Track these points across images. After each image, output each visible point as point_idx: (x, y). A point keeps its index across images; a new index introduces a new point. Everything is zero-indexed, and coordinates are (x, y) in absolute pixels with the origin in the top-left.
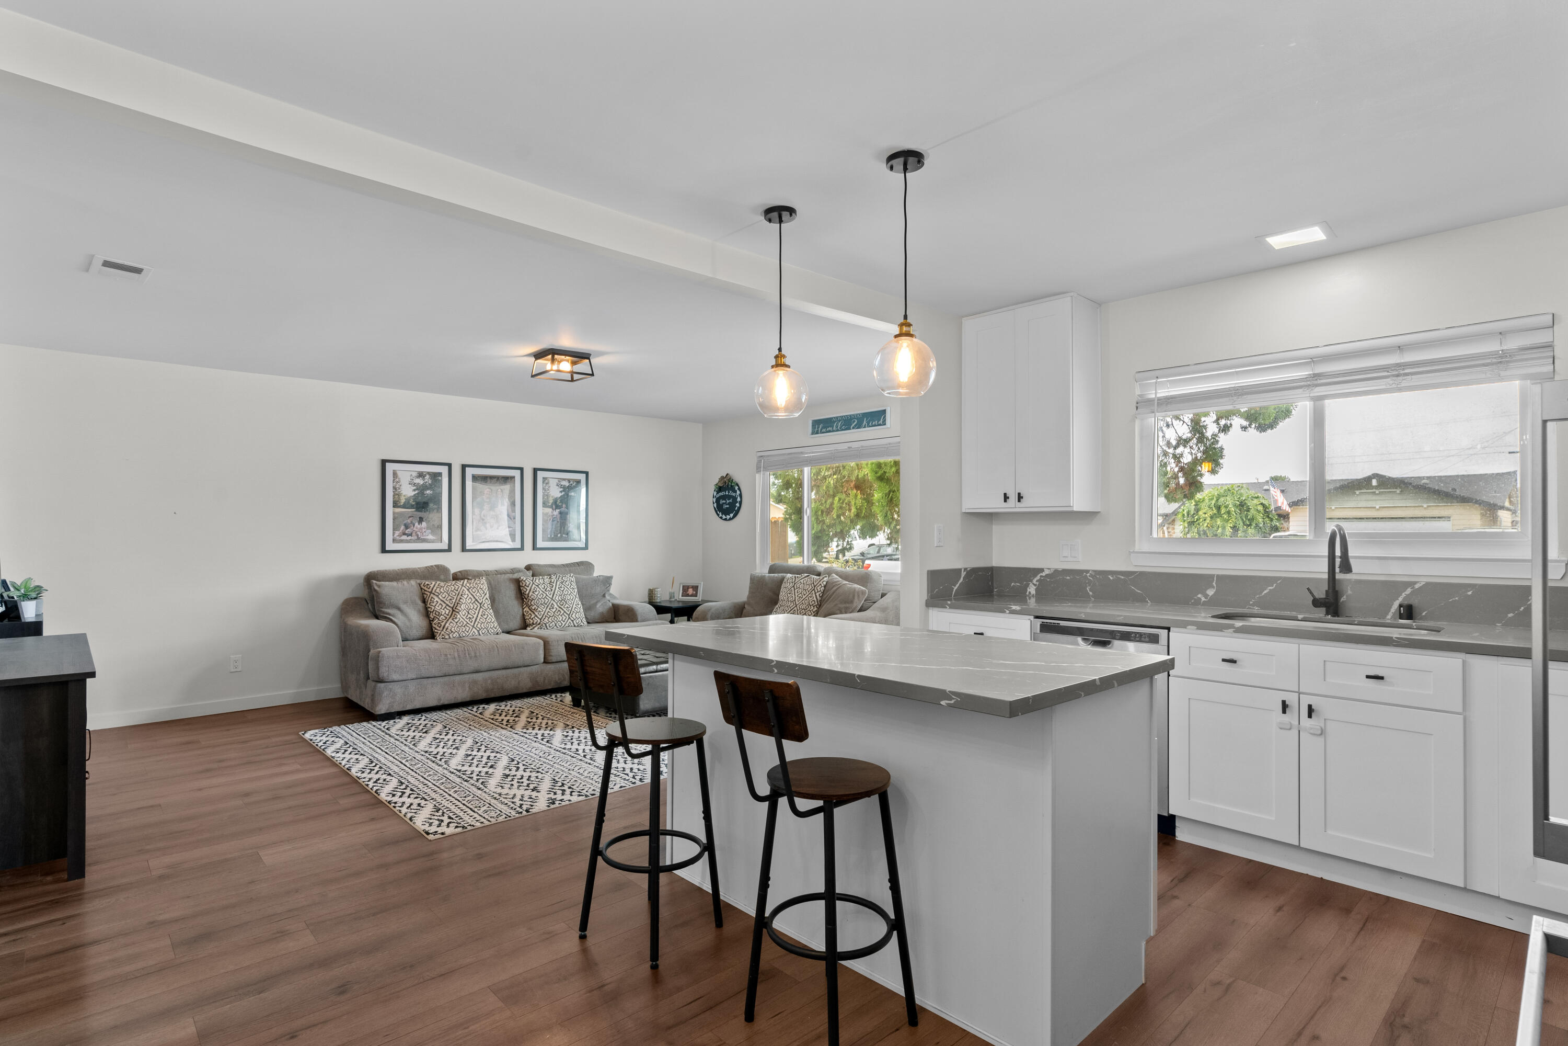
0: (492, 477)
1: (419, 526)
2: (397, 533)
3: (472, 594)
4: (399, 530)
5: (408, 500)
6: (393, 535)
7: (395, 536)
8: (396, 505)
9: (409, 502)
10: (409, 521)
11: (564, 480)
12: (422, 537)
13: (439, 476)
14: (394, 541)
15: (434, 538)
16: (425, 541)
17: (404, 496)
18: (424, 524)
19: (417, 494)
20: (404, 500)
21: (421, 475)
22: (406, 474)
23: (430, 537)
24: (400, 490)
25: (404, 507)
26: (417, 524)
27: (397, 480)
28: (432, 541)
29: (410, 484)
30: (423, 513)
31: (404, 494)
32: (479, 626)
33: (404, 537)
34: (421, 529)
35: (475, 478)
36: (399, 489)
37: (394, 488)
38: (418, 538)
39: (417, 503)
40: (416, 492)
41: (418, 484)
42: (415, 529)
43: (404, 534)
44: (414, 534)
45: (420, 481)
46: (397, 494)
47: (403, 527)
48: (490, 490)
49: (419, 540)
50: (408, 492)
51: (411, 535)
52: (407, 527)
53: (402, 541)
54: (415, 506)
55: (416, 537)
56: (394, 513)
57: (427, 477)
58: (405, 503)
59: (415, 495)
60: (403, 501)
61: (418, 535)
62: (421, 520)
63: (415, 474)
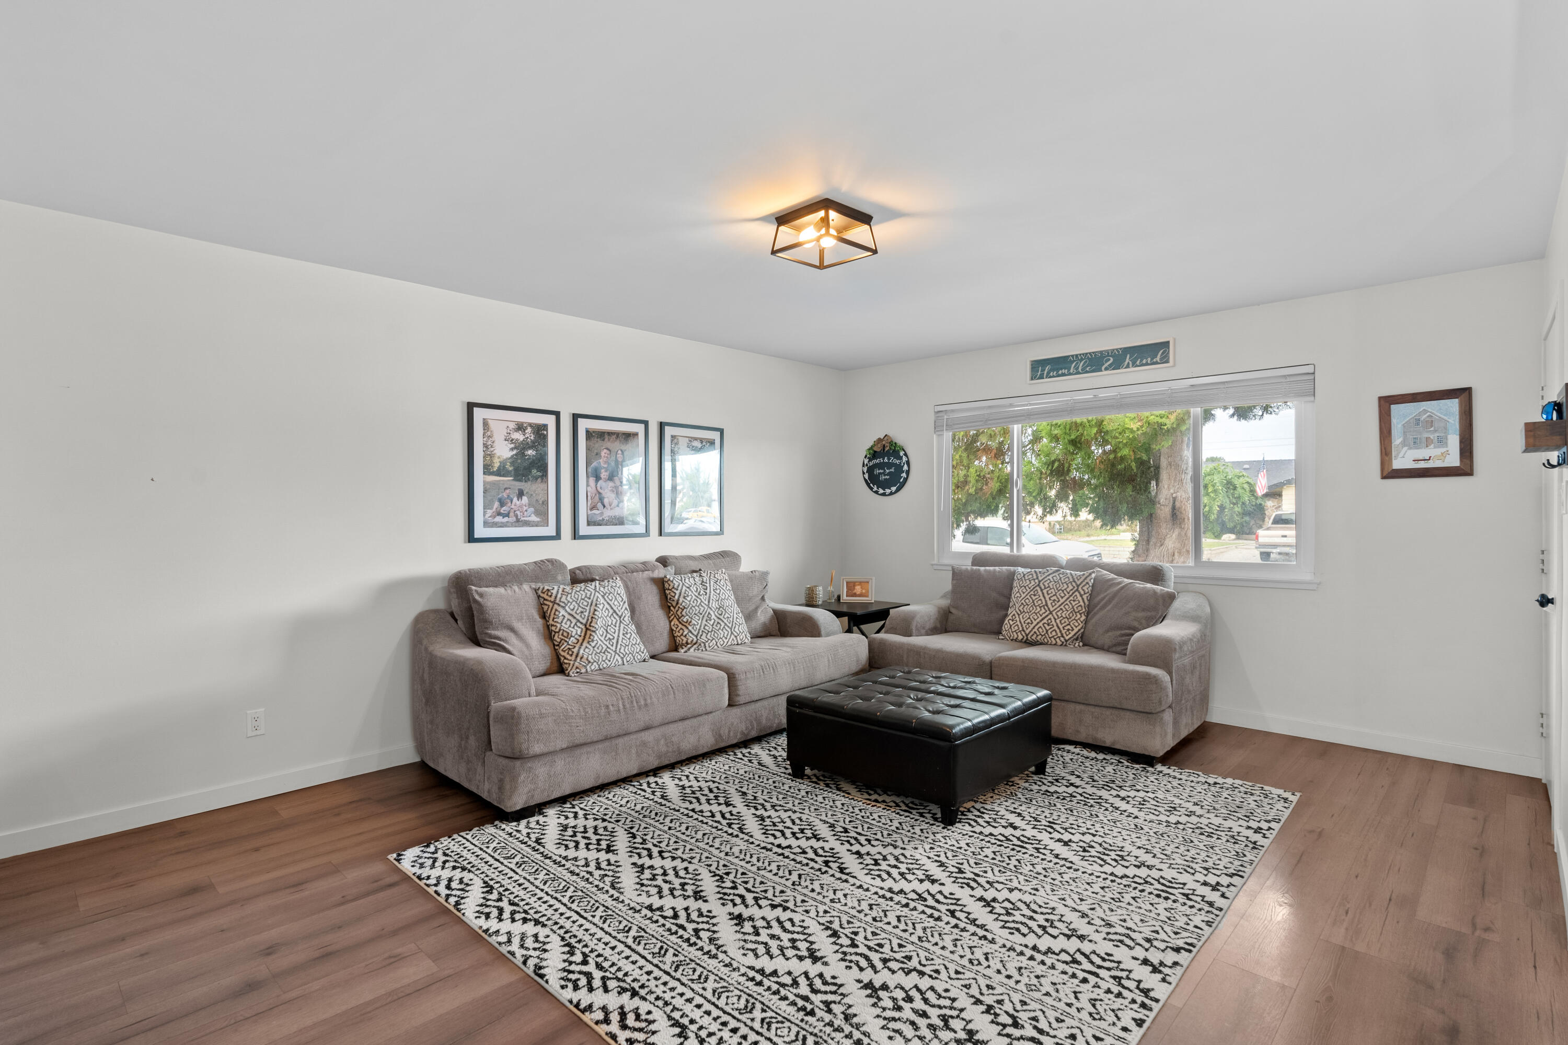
0: (610, 434)
1: (518, 503)
2: (489, 512)
3: (608, 603)
4: (491, 509)
5: (503, 464)
6: (484, 515)
7: (487, 516)
8: (487, 470)
9: (504, 467)
10: (505, 495)
11: (696, 439)
12: (523, 519)
13: (544, 430)
14: (486, 524)
15: (538, 519)
16: (527, 524)
17: (499, 458)
18: (525, 499)
19: (516, 455)
20: (499, 464)
21: (520, 427)
22: (501, 423)
23: (534, 518)
24: (492, 449)
25: (498, 473)
26: (515, 499)
27: (489, 433)
28: (536, 525)
29: (505, 440)
30: (523, 483)
31: (498, 454)
32: (622, 651)
33: (499, 519)
34: (521, 506)
35: (589, 434)
36: (492, 447)
37: (485, 446)
38: (518, 521)
39: (516, 470)
40: (515, 452)
41: (517, 440)
42: (513, 507)
43: (499, 514)
44: (512, 514)
45: (519, 436)
46: (489, 455)
47: (497, 504)
48: (608, 452)
49: (519, 522)
50: (504, 451)
51: (507, 515)
52: (502, 504)
53: (495, 525)
54: (513, 473)
55: (514, 519)
56: (485, 483)
57: (529, 430)
58: (499, 468)
59: (512, 456)
60: (497, 465)
61: (516, 516)
62: (521, 494)
63: (512, 426)
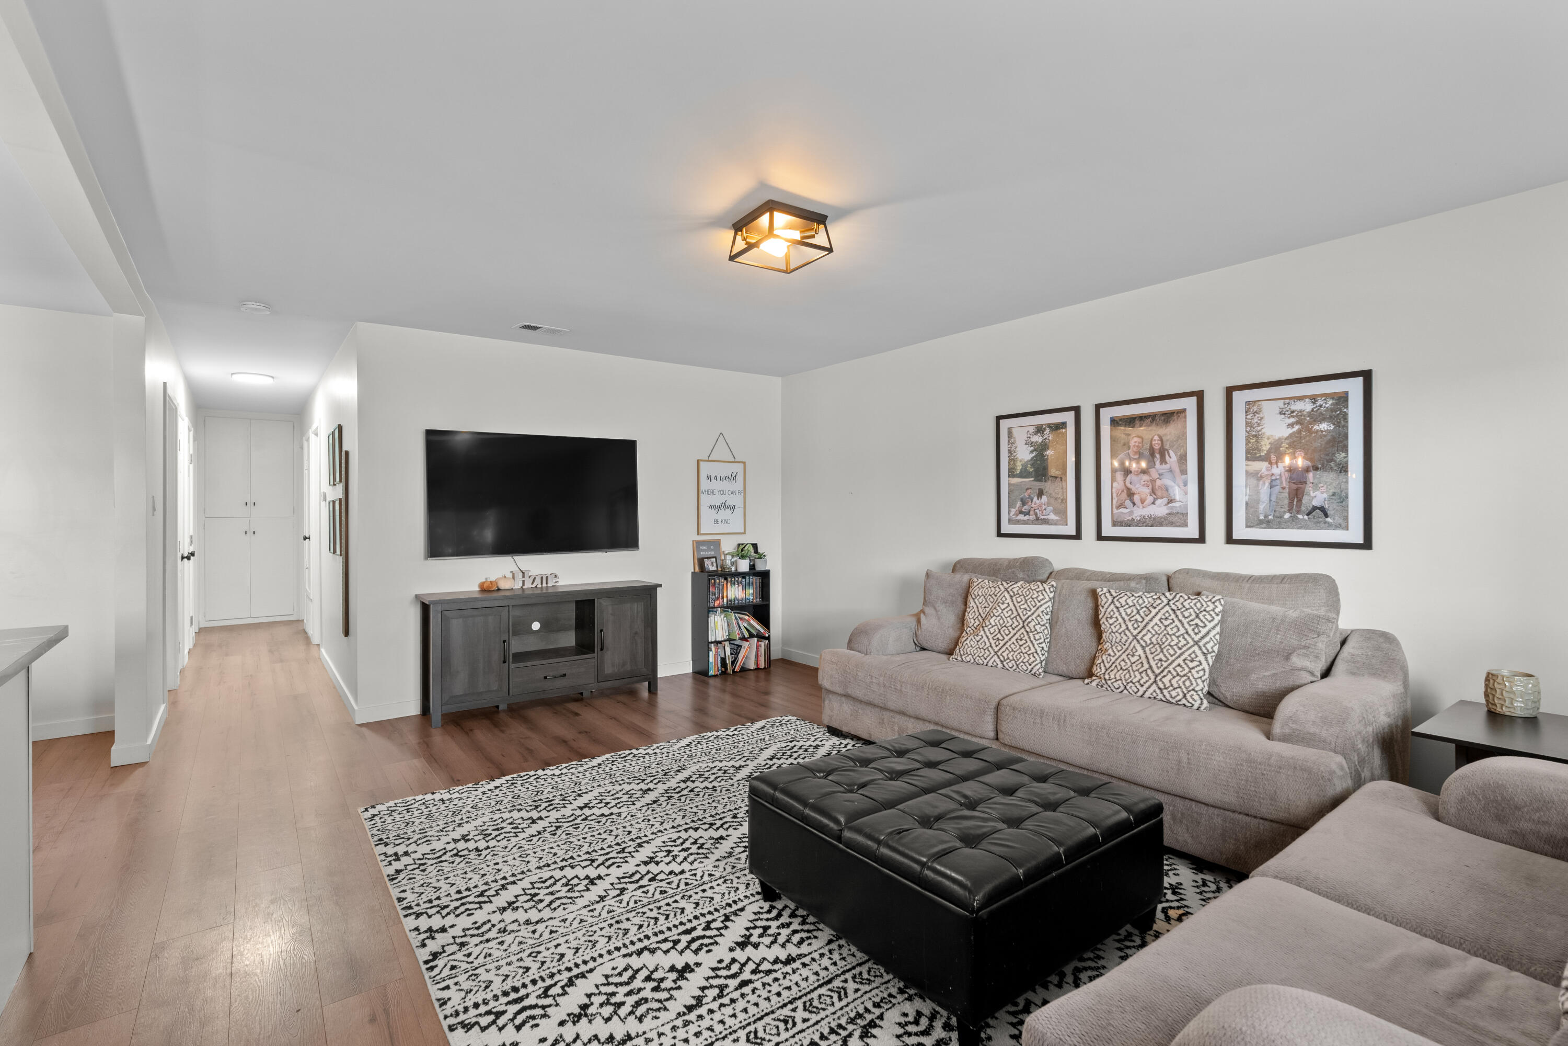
0: (1142, 418)
1: (1038, 502)
2: (1013, 511)
4: (1015, 508)
5: (1025, 466)
6: (1009, 514)
7: (1012, 514)
8: (1011, 474)
9: (1026, 469)
10: (1026, 495)
12: (1042, 517)
13: (1062, 427)
14: (1011, 521)
15: (1057, 518)
16: (1046, 522)
17: (1021, 461)
18: (1044, 497)
19: (1035, 456)
21: (1040, 430)
22: (1022, 430)
23: (1052, 517)
25: (1021, 475)
26: (1035, 499)
27: (1012, 440)
28: (1055, 523)
29: (1026, 444)
30: (1043, 483)
31: (1020, 458)
33: (1021, 517)
34: (1040, 505)
35: (1114, 422)
37: (1010, 452)
38: (1038, 519)
39: (1036, 471)
40: (1034, 454)
41: (1036, 442)
42: (1033, 506)
43: (1021, 512)
44: (1032, 513)
45: (1038, 439)
46: (1012, 460)
47: (1019, 504)
49: (1038, 521)
50: (1025, 454)
51: (1028, 513)
52: (1024, 503)
53: (1018, 522)
54: (1033, 474)
55: (1034, 517)
56: (1010, 485)
57: (1048, 430)
58: (1021, 470)
59: (1032, 458)
60: (1019, 468)
61: (1036, 514)
62: (1040, 493)
63: (1032, 429)
